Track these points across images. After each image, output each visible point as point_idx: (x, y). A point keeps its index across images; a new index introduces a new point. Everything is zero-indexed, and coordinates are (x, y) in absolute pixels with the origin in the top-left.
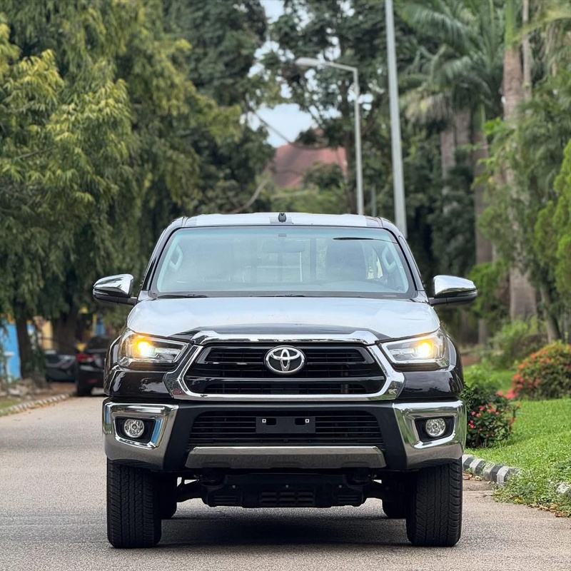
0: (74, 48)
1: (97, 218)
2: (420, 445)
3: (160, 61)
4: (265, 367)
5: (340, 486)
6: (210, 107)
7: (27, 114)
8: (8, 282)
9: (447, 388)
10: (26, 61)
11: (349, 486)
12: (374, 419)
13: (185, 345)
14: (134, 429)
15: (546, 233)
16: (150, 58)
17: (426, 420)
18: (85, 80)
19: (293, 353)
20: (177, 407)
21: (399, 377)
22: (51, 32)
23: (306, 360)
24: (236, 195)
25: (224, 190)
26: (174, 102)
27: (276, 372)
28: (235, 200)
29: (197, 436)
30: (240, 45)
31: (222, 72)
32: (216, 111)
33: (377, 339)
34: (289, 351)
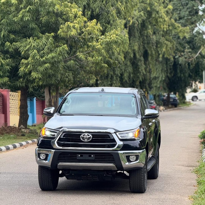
0: (112, 15)
1: (140, 63)
2: (127, 163)
3: (161, 13)
4: (80, 139)
5: (105, 175)
6: (179, 27)
7: (90, 39)
8: (109, 84)
9: (138, 146)
10: (90, 22)
11: (107, 175)
13: (58, 132)
14: (43, 157)
16: (157, 12)
17: (129, 156)
18: (115, 26)
19: (88, 135)
20: (54, 151)
21: (121, 143)
22: (106, 10)
23: (93, 137)
24: (191, 54)
25: (187, 53)
26: (165, 26)
27: (83, 141)
28: (191, 56)
29: (60, 159)
30: (194, 6)
31: (187, 14)
32: (181, 28)
33: (115, 131)
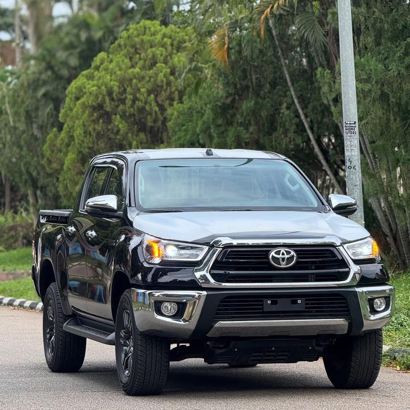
2: (372, 318)
4: (269, 263)
11: (316, 348)
12: (345, 299)
13: (206, 248)
15: (52, 151)
17: (374, 299)
19: (288, 253)
20: (205, 293)
21: (358, 269)
23: (298, 258)
27: (276, 267)
29: (220, 314)
33: (341, 242)
34: (286, 251)
